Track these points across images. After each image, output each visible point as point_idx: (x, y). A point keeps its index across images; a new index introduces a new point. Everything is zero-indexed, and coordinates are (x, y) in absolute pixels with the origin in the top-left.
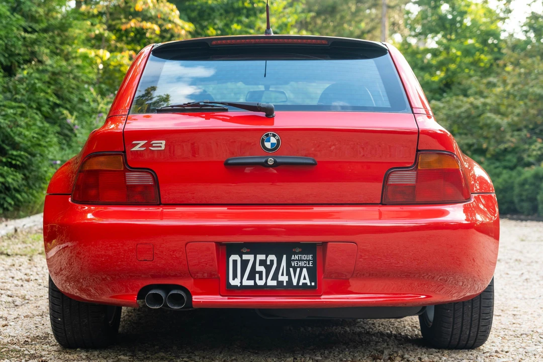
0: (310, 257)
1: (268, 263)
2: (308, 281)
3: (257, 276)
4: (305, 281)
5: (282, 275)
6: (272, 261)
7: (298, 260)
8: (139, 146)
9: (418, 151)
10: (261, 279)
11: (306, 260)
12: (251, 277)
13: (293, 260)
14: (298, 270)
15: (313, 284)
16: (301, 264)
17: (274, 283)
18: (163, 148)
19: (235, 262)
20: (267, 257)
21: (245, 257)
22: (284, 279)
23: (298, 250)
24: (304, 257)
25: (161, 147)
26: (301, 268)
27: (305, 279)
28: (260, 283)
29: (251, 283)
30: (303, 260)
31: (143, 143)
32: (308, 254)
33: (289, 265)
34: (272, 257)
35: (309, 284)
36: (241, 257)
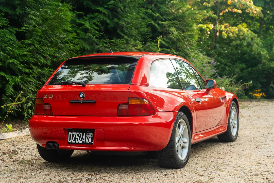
0: (92, 134)
1: (80, 135)
2: (91, 142)
3: (76, 139)
4: (90, 142)
5: (84, 139)
6: (81, 135)
7: (88, 135)
8: (46, 96)
9: (128, 98)
10: (77, 140)
11: (91, 135)
12: (75, 140)
13: (87, 135)
14: (88, 138)
15: (92, 143)
16: (89, 136)
17: (81, 142)
18: (52, 97)
19: (70, 135)
20: (79, 133)
21: (73, 133)
22: (84, 141)
23: (88, 131)
24: (90, 134)
25: (51, 97)
26: (89, 137)
27: (90, 141)
28: (77, 142)
29: (74, 142)
30: (90, 135)
31: (47, 95)
32: (91, 133)
33: (86, 136)
34: (81, 133)
35: (91, 143)
36: (72, 133)
